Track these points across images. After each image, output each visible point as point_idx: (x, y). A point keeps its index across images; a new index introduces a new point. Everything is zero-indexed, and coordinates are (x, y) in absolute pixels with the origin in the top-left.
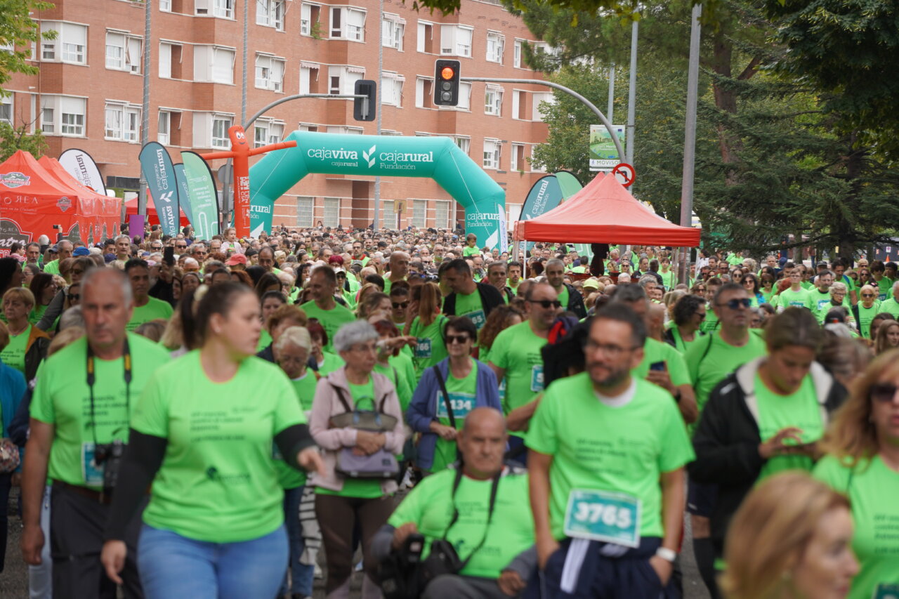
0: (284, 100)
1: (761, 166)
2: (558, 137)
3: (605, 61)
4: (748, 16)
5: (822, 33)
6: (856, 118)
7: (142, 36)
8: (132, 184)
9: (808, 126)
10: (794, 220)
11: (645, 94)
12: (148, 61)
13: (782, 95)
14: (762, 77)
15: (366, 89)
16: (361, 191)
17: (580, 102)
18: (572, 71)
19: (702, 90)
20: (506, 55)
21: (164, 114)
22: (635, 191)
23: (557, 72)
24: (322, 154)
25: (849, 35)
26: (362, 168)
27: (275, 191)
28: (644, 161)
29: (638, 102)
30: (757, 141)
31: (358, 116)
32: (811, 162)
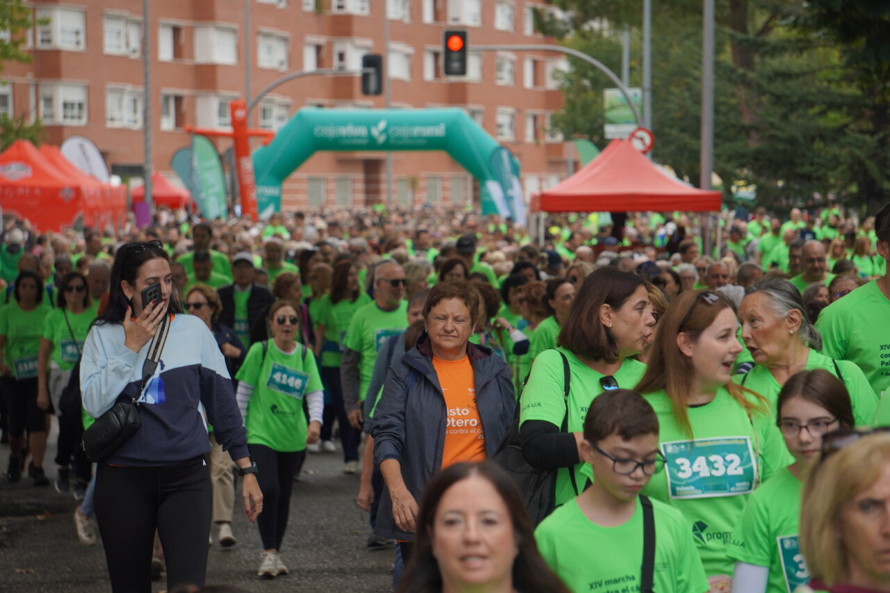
0: (289, 81)
1: (783, 125)
2: (572, 105)
3: (618, 23)
6: (878, 71)
7: (140, 18)
8: (137, 171)
9: (830, 81)
10: (819, 179)
11: (660, 55)
12: (148, 45)
13: (801, 50)
14: (780, 32)
15: (374, 62)
16: (372, 168)
17: (593, 68)
18: (583, 36)
19: (718, 50)
20: (517, 21)
21: (167, 98)
22: (654, 156)
23: (569, 37)
24: (330, 132)
26: (372, 144)
27: (282, 172)
28: (662, 126)
29: (654, 65)
30: (778, 99)
32: (835, 119)
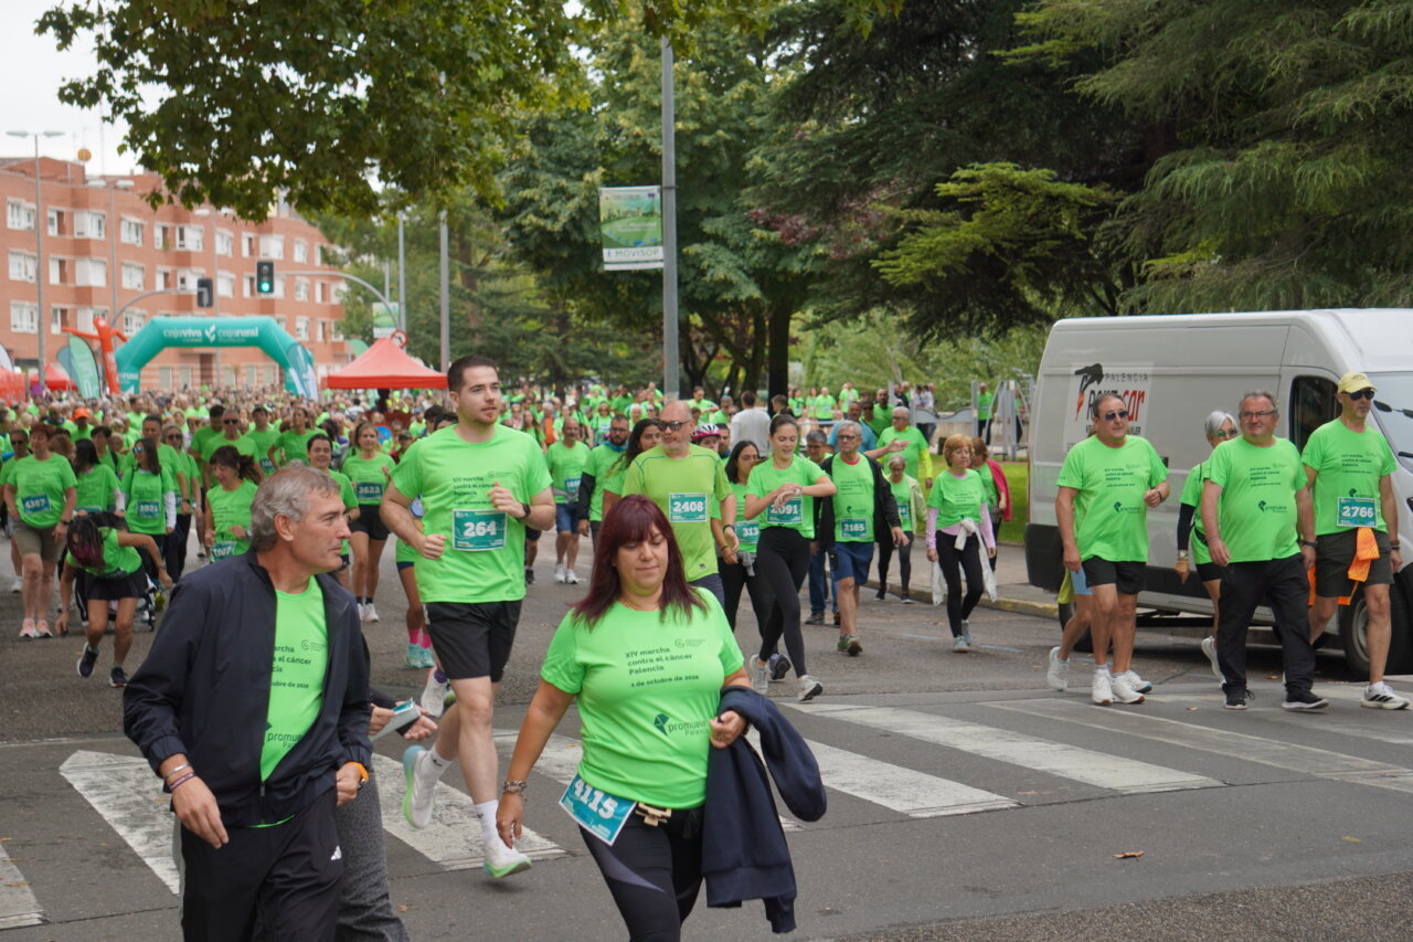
0: (145, 298)
1: (497, 329)
2: (350, 315)
3: (381, 257)
4: (481, 221)
5: (532, 232)
6: (560, 291)
7: (35, 254)
8: (34, 363)
9: (529, 299)
10: (523, 366)
11: (411, 280)
12: (41, 273)
13: (508, 277)
14: (494, 265)
15: (206, 284)
16: (206, 359)
17: (365, 288)
18: (357, 266)
19: (452, 276)
20: (310, 257)
21: (55, 311)
22: (409, 350)
23: (347, 266)
24: (175, 334)
25: (551, 233)
26: (205, 342)
27: (140, 363)
28: (414, 329)
29: (407, 287)
30: (493, 311)
31: (200, 304)
32: (533, 325)
